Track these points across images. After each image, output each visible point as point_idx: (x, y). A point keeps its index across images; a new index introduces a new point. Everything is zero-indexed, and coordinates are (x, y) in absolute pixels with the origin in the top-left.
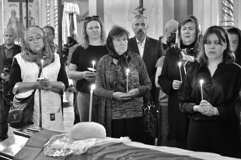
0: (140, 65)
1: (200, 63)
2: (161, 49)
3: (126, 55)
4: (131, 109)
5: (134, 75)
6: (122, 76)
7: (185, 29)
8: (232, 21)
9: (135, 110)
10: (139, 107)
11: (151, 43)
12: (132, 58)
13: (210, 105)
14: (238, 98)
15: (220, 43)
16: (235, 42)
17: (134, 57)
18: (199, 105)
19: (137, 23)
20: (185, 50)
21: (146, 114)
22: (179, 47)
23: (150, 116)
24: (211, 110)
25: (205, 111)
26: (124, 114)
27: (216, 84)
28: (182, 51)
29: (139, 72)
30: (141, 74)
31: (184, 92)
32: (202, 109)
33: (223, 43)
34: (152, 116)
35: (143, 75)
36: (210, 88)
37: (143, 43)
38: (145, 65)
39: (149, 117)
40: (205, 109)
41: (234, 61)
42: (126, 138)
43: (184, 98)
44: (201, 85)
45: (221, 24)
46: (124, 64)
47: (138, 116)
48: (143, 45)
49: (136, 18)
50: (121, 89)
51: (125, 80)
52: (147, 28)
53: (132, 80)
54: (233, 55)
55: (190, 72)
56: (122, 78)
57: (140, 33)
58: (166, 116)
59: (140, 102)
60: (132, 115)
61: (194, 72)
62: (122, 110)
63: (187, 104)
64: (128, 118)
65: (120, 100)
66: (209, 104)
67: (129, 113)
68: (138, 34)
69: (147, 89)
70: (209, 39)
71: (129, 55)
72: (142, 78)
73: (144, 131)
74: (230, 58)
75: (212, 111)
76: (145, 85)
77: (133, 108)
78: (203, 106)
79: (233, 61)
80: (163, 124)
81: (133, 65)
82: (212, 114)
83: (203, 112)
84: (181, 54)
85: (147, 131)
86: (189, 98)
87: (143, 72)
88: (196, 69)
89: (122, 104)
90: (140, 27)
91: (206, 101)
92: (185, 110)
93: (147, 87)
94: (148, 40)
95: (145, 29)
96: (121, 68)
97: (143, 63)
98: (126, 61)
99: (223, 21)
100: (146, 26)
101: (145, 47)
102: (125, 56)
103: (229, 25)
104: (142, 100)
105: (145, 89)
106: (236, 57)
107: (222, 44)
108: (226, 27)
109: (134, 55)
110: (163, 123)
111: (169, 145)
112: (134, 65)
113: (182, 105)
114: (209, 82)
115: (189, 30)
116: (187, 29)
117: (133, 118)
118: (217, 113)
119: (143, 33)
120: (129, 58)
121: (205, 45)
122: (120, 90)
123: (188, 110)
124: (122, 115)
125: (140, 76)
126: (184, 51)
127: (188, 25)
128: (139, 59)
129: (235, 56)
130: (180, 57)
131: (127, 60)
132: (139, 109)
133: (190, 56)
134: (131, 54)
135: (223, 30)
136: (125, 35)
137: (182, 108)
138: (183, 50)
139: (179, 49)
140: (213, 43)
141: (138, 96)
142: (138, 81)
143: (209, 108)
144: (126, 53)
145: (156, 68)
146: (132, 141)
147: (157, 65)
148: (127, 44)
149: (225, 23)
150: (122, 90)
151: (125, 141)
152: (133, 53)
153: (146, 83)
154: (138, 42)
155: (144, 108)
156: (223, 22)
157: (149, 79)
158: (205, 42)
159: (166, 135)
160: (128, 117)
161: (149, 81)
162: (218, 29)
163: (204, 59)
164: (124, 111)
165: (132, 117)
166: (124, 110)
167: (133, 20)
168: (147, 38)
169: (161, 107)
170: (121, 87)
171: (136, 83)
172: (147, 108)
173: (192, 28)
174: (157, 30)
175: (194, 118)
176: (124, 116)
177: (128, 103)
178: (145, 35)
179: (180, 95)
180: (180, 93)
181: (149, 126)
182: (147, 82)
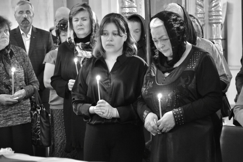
0: (24, 61)
1: (96, 57)
2: (50, 41)
3: (8, 50)
4: (17, 114)
5: (20, 74)
6: (6, 76)
7: (77, 21)
8: (134, 7)
9: (22, 115)
10: (26, 111)
11: (38, 34)
12: (14, 53)
13: (109, 106)
14: (140, 96)
15: (119, 34)
16: (137, 31)
17: (17, 52)
18: (96, 105)
19: (21, 10)
20: (80, 44)
21: (35, 119)
22: (73, 41)
23: (41, 121)
24: (110, 111)
25: (103, 113)
26: (10, 120)
27: (115, 80)
28: (77, 46)
29: (24, 69)
30: (26, 71)
31: (78, 90)
32: (99, 110)
33: (123, 34)
34: (43, 120)
35: (28, 72)
36: (108, 85)
37: (29, 35)
38: (30, 61)
39: (39, 122)
40: (103, 111)
41: (136, 54)
42: (8, 149)
43: (78, 98)
44: (98, 83)
45: (122, 10)
46: (6, 61)
47: (26, 122)
48: (29, 37)
49: (19, 5)
50: (5, 91)
51: (9, 80)
52: (33, 16)
53: (17, 80)
54: (135, 46)
55: (85, 67)
56: (5, 78)
57: (25, 22)
58: (58, 122)
59: (27, 105)
60: (19, 122)
61: (89, 67)
62: (6, 117)
63: (82, 104)
64: (15, 126)
65: (4, 104)
66: (107, 104)
67: (15, 119)
68: (23, 24)
69: (35, 90)
70: (106, 30)
71: (11, 49)
72: (28, 76)
73: (33, 139)
74: (131, 50)
75: (111, 113)
76: (32, 85)
77: (19, 113)
78: (100, 106)
79: (134, 54)
80: (56, 131)
81: (16, 61)
82: (111, 116)
83: (100, 114)
84: (76, 50)
85: (38, 139)
86: (84, 98)
87: (29, 69)
88: (91, 64)
89: (7, 109)
90: (25, 15)
91: (104, 101)
92: (79, 112)
93: (35, 87)
94: (35, 30)
95: (31, 17)
96: (3, 65)
97: (28, 59)
98: (8, 57)
99: (123, 6)
100: (32, 15)
101: (31, 38)
102: (6, 50)
103: (131, 11)
104: (29, 102)
105: (33, 89)
106: (138, 50)
107: (121, 35)
108: (128, 13)
109: (17, 50)
110: (55, 129)
111: (63, 156)
112: (18, 61)
113: (76, 107)
114: (107, 78)
115: (82, 21)
116: (80, 20)
117: (20, 125)
118: (117, 114)
119: (29, 22)
120: (12, 54)
121: (102, 37)
122: (3, 92)
123: (83, 112)
124: (7, 121)
125: (26, 74)
126: (79, 46)
127: (80, 15)
128: (23, 54)
129: (137, 48)
130: (75, 53)
131: (9, 55)
132: (26, 113)
133: (86, 52)
134: (13, 48)
135: (122, 19)
136: (7, 26)
137: (76, 110)
138: (77, 44)
139: (73, 44)
140: (110, 35)
141: (25, 98)
142: (24, 80)
143: (108, 109)
144: (7, 47)
145: (45, 64)
146: (15, 153)
147: (45, 61)
148: (8, 36)
149: (126, 9)
150: (6, 93)
151: (7, 153)
152: (15, 47)
153: (33, 82)
154: (23, 34)
155: (32, 112)
156: (124, 9)
157: (36, 77)
158: (102, 33)
159: (60, 144)
160: (14, 124)
161: (36, 80)
162: (116, 18)
163: (101, 52)
164: (9, 117)
165: (20, 123)
166: (9, 115)
167: (16, 7)
168: (33, 29)
169: (52, 110)
170: (4, 89)
171: (21, 83)
172: (36, 112)
173: (85, 18)
174: (47, 19)
175: (91, 121)
176: (10, 123)
177: (14, 107)
178: (30, 25)
179: (74, 95)
180: (74, 92)
181: (40, 133)
182: (33, 80)
